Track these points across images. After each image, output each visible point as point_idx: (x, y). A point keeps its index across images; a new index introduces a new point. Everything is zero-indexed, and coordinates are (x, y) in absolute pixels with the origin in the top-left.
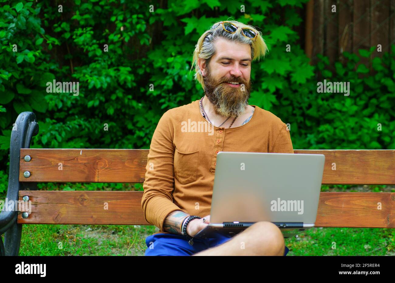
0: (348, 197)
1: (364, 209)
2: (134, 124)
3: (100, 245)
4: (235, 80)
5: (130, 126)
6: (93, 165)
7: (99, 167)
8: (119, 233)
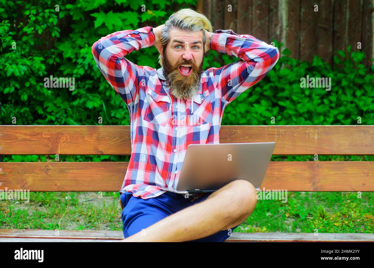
0: (280, 165)
1: (293, 175)
2: (44, 109)
3: (31, 216)
4: (186, 63)
5: (40, 112)
6: (56, 139)
7: (61, 141)
8: (45, 206)
